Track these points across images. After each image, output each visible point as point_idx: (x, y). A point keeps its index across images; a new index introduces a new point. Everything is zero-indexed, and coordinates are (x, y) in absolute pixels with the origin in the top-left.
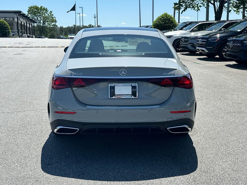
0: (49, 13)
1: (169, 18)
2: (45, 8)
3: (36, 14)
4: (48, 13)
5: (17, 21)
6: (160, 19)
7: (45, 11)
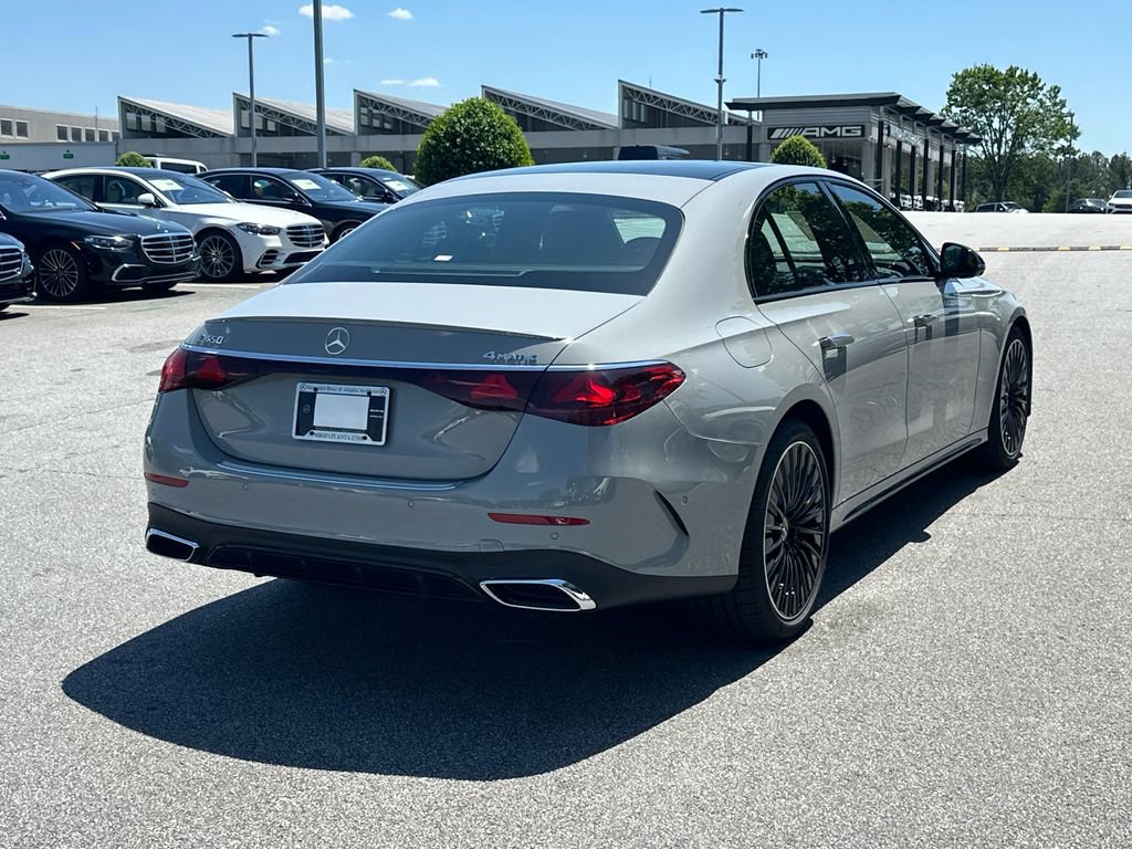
0: (1044, 95)
2: (1030, 75)
3: (984, 102)
4: (1039, 97)
5: (876, 138)
7: (1026, 88)
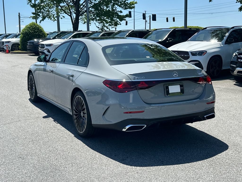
1: (38, 27)
6: (29, 28)
